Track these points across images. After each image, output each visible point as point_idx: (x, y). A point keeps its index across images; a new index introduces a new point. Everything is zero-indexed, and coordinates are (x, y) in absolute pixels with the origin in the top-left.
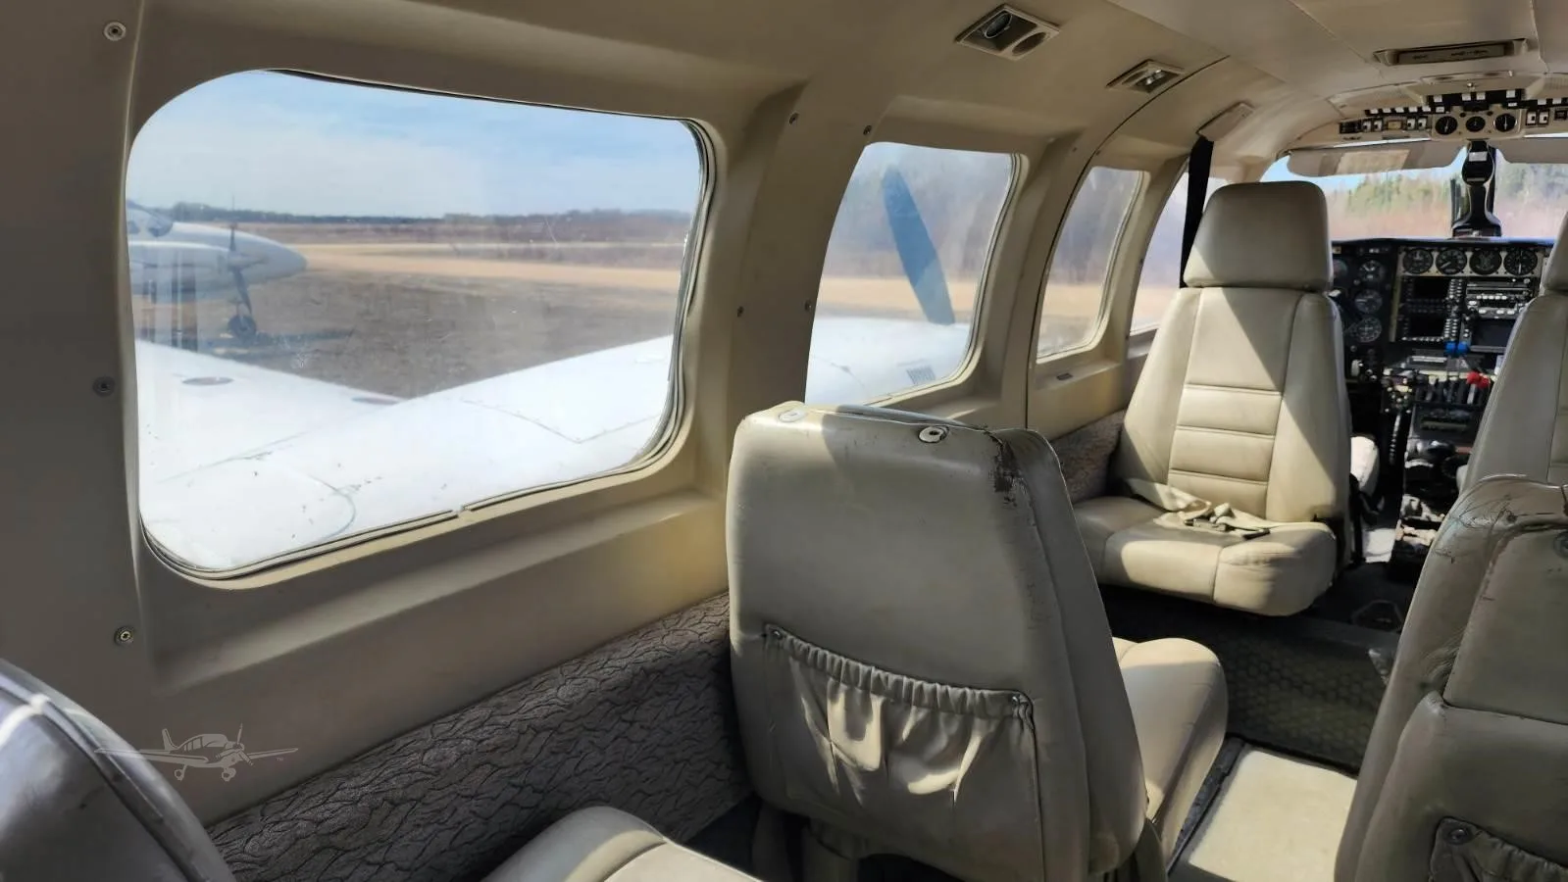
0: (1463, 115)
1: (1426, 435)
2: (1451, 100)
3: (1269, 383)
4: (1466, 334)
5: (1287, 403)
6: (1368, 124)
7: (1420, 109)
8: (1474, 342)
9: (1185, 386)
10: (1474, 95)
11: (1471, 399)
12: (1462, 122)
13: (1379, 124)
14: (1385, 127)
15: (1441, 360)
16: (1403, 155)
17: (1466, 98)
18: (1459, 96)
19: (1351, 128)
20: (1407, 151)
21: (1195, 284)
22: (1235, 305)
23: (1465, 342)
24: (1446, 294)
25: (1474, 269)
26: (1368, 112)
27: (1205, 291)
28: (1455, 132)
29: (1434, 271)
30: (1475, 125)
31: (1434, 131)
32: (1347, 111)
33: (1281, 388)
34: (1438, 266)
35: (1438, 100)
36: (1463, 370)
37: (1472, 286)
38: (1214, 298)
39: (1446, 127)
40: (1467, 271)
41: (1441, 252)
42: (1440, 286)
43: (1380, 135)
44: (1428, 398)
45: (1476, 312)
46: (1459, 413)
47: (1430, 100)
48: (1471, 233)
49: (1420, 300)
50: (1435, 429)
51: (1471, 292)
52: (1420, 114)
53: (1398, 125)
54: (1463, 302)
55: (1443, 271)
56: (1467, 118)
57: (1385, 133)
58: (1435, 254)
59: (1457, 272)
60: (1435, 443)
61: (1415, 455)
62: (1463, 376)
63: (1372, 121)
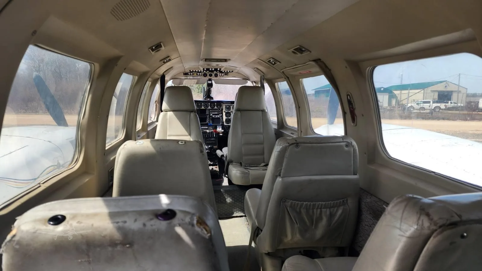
0: (208, 73)
1: (207, 144)
2: (208, 69)
3: (187, 134)
4: (211, 122)
5: (192, 138)
6: (190, 74)
7: (201, 71)
8: (213, 123)
9: (167, 136)
10: (212, 69)
11: (214, 136)
12: (208, 74)
13: (192, 73)
14: (193, 74)
15: (207, 127)
16: (196, 81)
17: (211, 69)
18: (209, 69)
19: (186, 74)
20: (197, 80)
21: (165, 111)
22: (176, 115)
23: (211, 123)
24: (206, 113)
25: (211, 107)
26: (190, 71)
27: (168, 113)
28: (207, 77)
29: (203, 108)
30: (211, 75)
31: (203, 76)
32: (186, 70)
33: (190, 135)
34: (204, 106)
35: (205, 69)
36: (212, 130)
37: (211, 111)
38: (170, 114)
39: (205, 75)
40: (209, 108)
41: (204, 103)
42: (204, 111)
43: (192, 76)
44: (206, 136)
45: (212, 116)
46: (213, 139)
47: (204, 69)
48: (208, 99)
49: (201, 114)
50: (209, 143)
51: (211, 112)
52: (201, 72)
53: (196, 74)
54: (210, 115)
55: (204, 107)
56: (209, 74)
57: (193, 76)
58: (203, 104)
59: (208, 108)
60: (209, 146)
61: (206, 149)
62: (212, 131)
63: (190, 73)
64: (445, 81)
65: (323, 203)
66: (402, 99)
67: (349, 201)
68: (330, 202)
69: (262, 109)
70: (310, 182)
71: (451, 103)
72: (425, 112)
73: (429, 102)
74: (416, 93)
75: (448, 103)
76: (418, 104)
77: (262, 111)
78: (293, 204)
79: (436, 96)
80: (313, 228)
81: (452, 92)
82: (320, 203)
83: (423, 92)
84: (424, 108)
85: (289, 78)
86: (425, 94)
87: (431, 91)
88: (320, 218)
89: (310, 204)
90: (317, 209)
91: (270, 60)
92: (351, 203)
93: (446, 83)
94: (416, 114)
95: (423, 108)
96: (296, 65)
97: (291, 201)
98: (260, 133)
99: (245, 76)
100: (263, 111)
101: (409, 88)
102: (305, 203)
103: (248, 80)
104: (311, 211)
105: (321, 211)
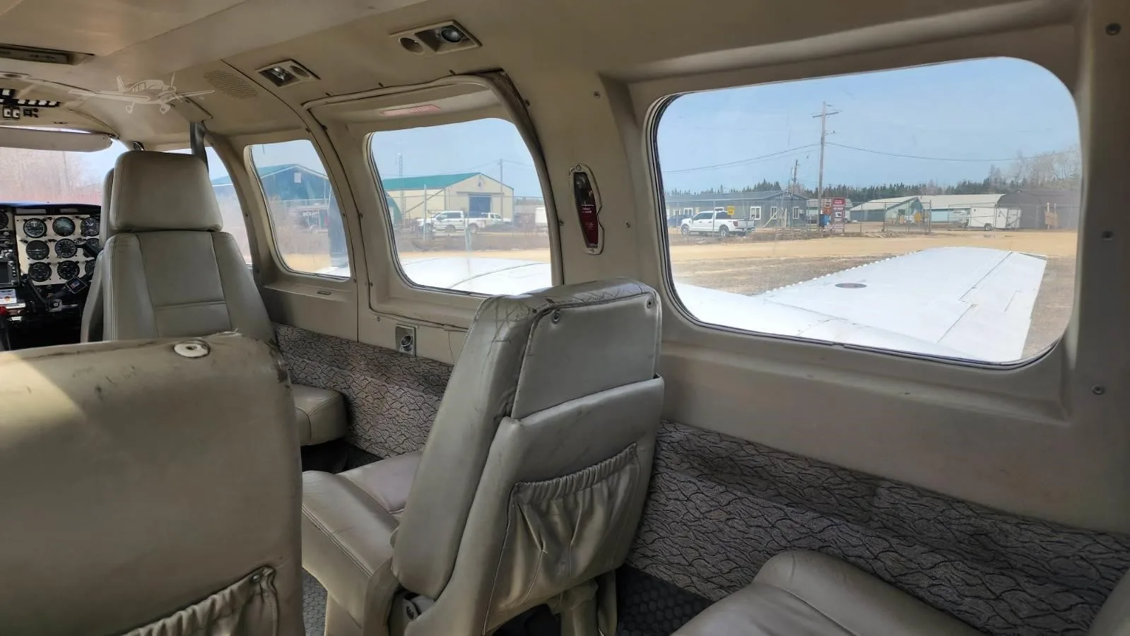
64: (476, 174)
65: (596, 468)
66: (408, 208)
67: (640, 449)
68: (608, 460)
69: (209, 224)
70: (580, 414)
71: (492, 216)
72: (456, 234)
73: (458, 216)
74: (433, 196)
75: (486, 216)
76: (439, 219)
77: (210, 231)
78: (538, 491)
79: (465, 202)
80: (572, 542)
81: (490, 194)
82: (590, 468)
83: (443, 193)
84: (453, 227)
85: (330, 132)
86: (447, 198)
87: (458, 193)
88: (589, 513)
89: (573, 477)
90: (585, 488)
91: (272, 69)
92: (643, 450)
93: (480, 177)
94: (444, 239)
95: (451, 228)
96: (381, 86)
97: (534, 484)
98: (217, 300)
99: (104, 124)
100: (214, 231)
101: (425, 186)
102: (561, 480)
103: (113, 136)
104: (571, 499)
105: (592, 490)
